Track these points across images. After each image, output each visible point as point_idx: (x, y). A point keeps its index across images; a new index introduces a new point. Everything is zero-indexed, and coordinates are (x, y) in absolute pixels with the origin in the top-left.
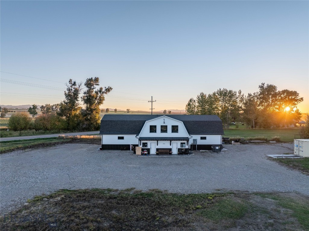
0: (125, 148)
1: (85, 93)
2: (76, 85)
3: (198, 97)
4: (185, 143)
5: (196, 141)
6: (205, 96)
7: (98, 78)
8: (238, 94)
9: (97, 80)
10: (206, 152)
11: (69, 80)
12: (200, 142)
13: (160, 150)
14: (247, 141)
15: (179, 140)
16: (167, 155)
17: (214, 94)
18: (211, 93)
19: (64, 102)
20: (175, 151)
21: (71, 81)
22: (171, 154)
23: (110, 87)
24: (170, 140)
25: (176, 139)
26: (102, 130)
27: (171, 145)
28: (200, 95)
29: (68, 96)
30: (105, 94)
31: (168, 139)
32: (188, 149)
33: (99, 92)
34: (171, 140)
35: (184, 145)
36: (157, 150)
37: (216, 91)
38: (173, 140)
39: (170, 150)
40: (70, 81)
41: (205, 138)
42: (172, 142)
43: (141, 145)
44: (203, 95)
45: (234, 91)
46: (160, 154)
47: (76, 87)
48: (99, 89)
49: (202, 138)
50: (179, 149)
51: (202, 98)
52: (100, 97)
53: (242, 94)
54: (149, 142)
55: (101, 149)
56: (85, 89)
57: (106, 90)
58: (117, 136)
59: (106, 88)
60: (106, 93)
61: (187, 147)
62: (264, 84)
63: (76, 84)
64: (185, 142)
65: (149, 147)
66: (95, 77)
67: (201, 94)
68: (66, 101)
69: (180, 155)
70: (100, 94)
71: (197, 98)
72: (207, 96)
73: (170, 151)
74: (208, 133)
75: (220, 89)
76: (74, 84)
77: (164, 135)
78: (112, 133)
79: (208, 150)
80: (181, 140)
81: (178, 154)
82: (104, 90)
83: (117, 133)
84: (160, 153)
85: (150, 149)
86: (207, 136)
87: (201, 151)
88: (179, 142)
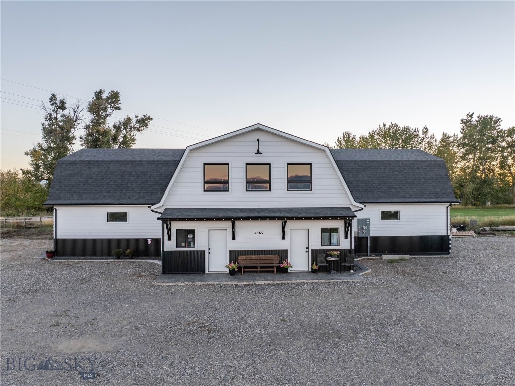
0: (127, 252)
1: (87, 127)
2: (65, 108)
3: (340, 142)
4: (336, 230)
5: (366, 224)
6: (354, 138)
7: (117, 93)
8: (421, 135)
9: (114, 97)
10: (404, 260)
11: (50, 96)
12: (380, 229)
13: (244, 257)
14: (486, 228)
15: (317, 218)
16: (269, 276)
17: (372, 136)
18: (366, 134)
19: (40, 146)
20: (300, 262)
21: (55, 99)
22: (284, 271)
23: (147, 116)
24: (280, 218)
25: (305, 214)
26: (57, 190)
27: (283, 238)
28: (342, 137)
29: (48, 133)
30: (136, 131)
31: (273, 214)
32: (350, 251)
33: (123, 127)
34: (284, 217)
35: (334, 235)
36: (234, 256)
37: (376, 128)
38: (291, 218)
39: (283, 255)
40: (53, 98)
41: (395, 215)
42: (290, 224)
43: (169, 239)
44: (349, 138)
45: (413, 127)
46: (245, 272)
47: (66, 112)
48: (122, 121)
49: (386, 216)
50: (315, 253)
51: (347, 143)
52: (125, 137)
53: (429, 134)
54: (201, 229)
55: (51, 255)
56: (87, 117)
57: (139, 122)
58: (103, 211)
59: (137, 117)
60: (139, 130)
61: (345, 244)
62: (471, 116)
63: (67, 105)
64: (339, 224)
65: (200, 245)
66: (112, 92)
67: (344, 136)
68: (45, 145)
69: (320, 275)
70: (124, 131)
71: (337, 143)
72: (357, 139)
73: (281, 263)
74: (404, 197)
75: (384, 125)
76: (62, 105)
77: (258, 200)
78: (88, 201)
79: (411, 255)
80: (326, 218)
81: (314, 271)
82: (133, 122)
83: (104, 202)
84: (245, 268)
85: (204, 252)
86: (403, 209)
87: (385, 257)
88: (316, 227)
